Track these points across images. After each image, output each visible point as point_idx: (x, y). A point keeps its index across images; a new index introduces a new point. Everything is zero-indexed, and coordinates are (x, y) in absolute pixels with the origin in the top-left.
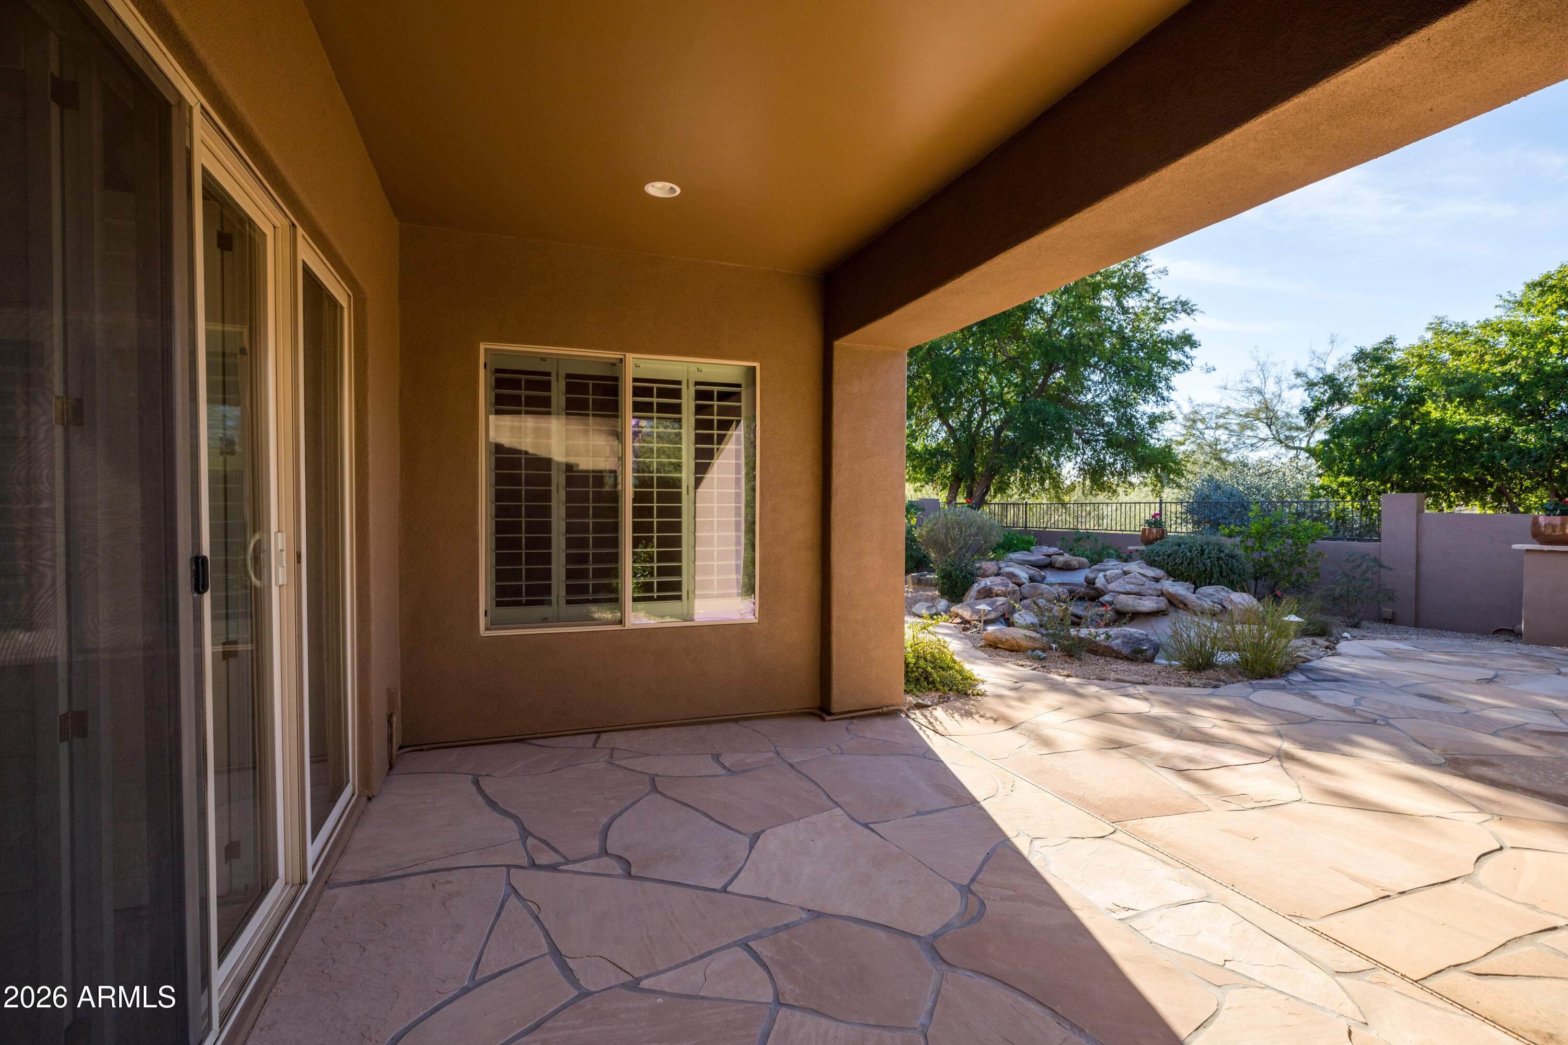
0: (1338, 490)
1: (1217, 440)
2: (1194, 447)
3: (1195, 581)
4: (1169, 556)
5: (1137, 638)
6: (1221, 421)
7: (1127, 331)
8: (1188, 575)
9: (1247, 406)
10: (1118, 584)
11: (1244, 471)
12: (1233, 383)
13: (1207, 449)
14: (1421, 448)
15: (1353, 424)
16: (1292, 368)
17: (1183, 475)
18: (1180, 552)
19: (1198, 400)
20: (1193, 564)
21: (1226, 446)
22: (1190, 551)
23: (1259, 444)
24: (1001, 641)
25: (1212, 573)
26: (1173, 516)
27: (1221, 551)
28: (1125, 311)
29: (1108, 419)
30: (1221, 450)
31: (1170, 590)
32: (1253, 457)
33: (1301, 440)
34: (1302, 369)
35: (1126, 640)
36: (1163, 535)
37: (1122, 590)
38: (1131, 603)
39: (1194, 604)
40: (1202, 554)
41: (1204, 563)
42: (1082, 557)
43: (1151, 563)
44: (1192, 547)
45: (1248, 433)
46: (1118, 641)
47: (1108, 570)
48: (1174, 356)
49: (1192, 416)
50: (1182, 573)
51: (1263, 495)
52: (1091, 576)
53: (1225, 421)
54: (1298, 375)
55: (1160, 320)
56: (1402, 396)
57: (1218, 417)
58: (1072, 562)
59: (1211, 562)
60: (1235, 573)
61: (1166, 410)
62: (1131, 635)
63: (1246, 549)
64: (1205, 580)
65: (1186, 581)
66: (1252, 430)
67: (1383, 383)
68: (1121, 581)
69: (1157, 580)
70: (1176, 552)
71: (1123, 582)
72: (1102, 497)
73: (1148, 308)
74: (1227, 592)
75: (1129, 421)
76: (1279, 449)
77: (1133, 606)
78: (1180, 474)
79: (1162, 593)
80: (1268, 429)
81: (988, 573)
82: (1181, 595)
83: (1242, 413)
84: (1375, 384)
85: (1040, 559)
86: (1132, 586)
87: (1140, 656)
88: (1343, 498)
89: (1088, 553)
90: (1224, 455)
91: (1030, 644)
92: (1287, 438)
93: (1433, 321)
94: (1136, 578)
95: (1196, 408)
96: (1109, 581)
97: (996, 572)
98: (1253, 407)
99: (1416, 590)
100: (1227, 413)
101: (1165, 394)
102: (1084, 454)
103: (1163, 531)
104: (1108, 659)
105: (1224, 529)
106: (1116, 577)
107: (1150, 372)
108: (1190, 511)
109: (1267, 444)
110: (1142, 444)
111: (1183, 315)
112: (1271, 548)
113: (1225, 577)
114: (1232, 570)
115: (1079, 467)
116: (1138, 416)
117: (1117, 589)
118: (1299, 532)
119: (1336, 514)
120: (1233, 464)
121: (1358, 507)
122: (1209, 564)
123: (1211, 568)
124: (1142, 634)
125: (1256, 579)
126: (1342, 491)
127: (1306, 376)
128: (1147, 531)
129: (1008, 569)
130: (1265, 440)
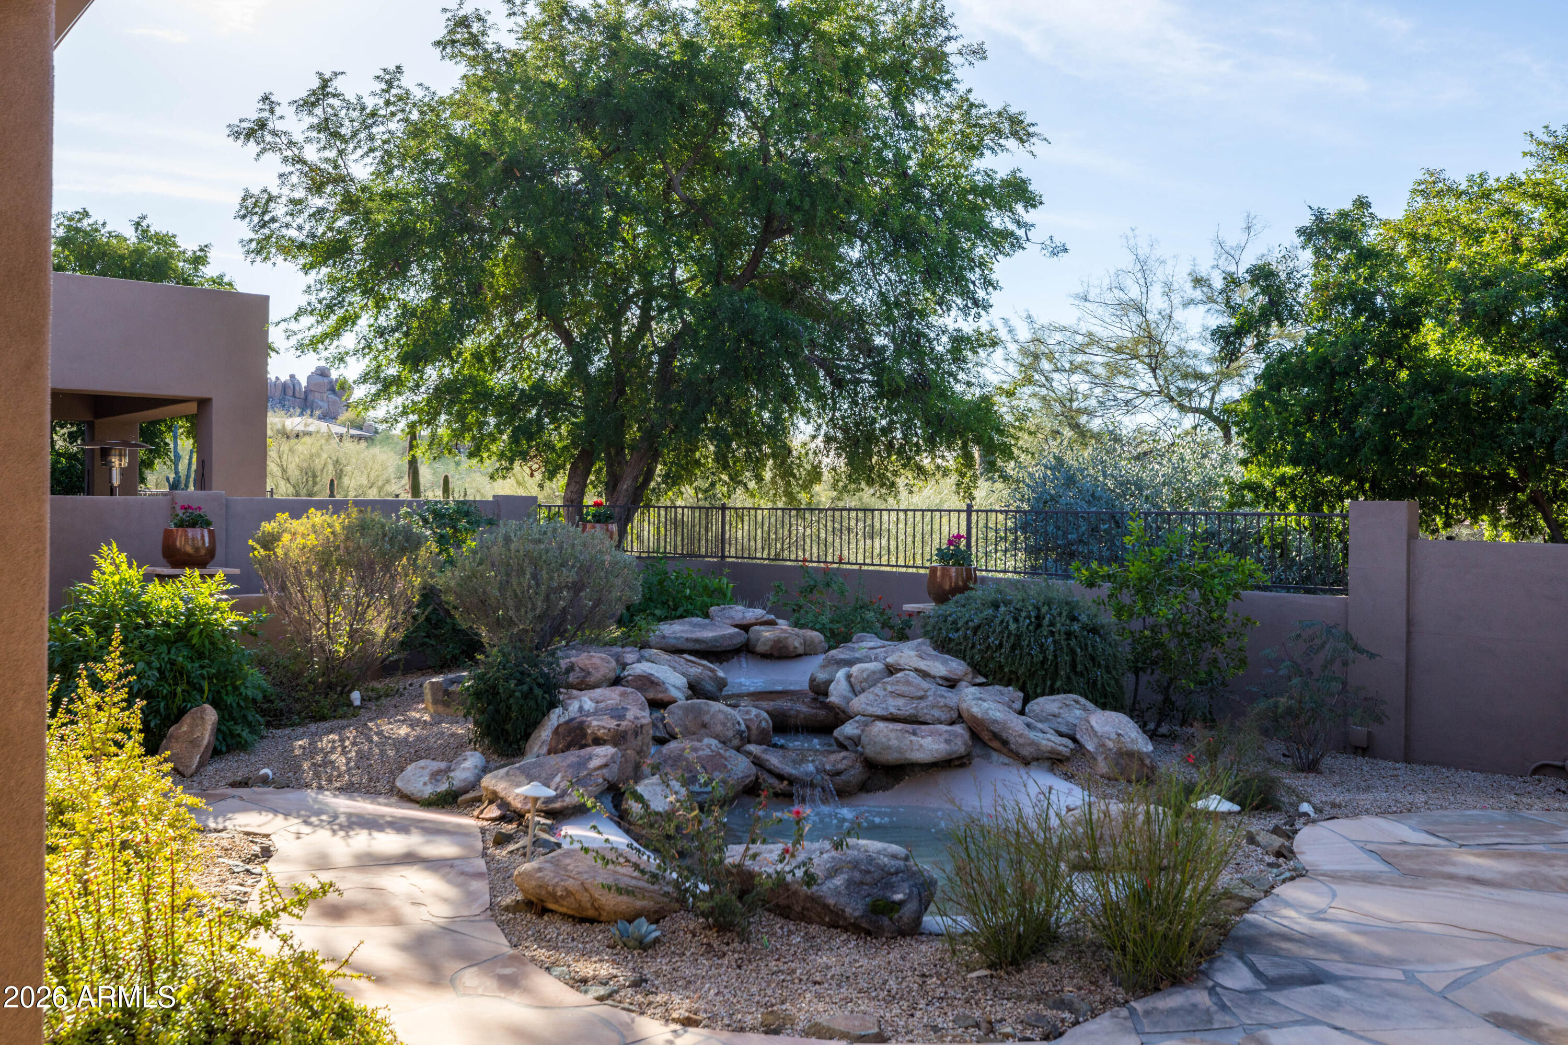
0: (1275, 492)
1: (1073, 391)
2: (1035, 404)
3: (1024, 683)
4: (976, 629)
5: (882, 868)
6: (1079, 358)
7: (911, 163)
8: (1011, 672)
9: (1120, 333)
10: (871, 697)
11: (1115, 450)
12: (1098, 291)
13: (1058, 408)
14: (1417, 412)
15: (1304, 363)
16: (1188, 269)
17: (1011, 456)
18: (997, 621)
19: (1042, 319)
20: (1022, 649)
21: (1087, 402)
22: (1016, 620)
23: (1138, 402)
24: (553, 895)
25: (1056, 667)
26: (992, 534)
27: (1074, 619)
28: (909, 123)
29: (879, 341)
30: (1079, 411)
31: (975, 710)
32: (1128, 424)
33: (1201, 396)
34: (1203, 272)
35: (857, 875)
36: (969, 580)
37: (879, 712)
38: (894, 743)
39: (1021, 741)
40: (1039, 626)
41: (1042, 646)
42: (813, 629)
43: (944, 646)
44: (1020, 610)
45: (1122, 380)
46: (839, 881)
47: (859, 660)
48: (998, 220)
49: (1032, 348)
50: (1001, 667)
51: (1147, 498)
52: (822, 676)
53: (1085, 358)
54: (1198, 282)
55: (975, 150)
56: (1383, 311)
57: (1074, 351)
58: (790, 641)
59: (1054, 642)
60: (1099, 666)
61: (985, 328)
62: (870, 860)
63: (1119, 612)
64: (1044, 682)
65: (1008, 685)
66: (1129, 377)
67: (1353, 283)
68: (878, 690)
69: (951, 683)
70: (989, 621)
71: (882, 693)
72: (868, 495)
73: (950, 122)
74: (1085, 709)
75: (915, 344)
76: (1169, 412)
77: (899, 750)
78: (1007, 452)
79: (960, 716)
80: (1151, 375)
81: (592, 679)
82: (995, 721)
83: (1111, 345)
84: (1341, 285)
85: (723, 637)
86: (901, 702)
87: (886, 921)
88: (1283, 507)
89: (824, 619)
90: (1083, 419)
91: (623, 903)
92: (1181, 391)
93: (1422, 178)
94: (908, 683)
95: (1039, 334)
96: (857, 688)
97: (612, 675)
98: (1129, 335)
99: (1408, 689)
100: (1088, 344)
101: (981, 294)
102: (834, 409)
103: (969, 571)
104: (814, 929)
105: (1079, 570)
106: (872, 680)
107: (952, 245)
108: (1024, 527)
109: (1150, 401)
110: (937, 391)
111: (1012, 143)
112: (1163, 611)
113: (1082, 675)
114: (1093, 659)
115: (826, 434)
116: (932, 335)
117: (871, 710)
118: (1213, 577)
119: (1272, 538)
120: (1097, 436)
121: (1306, 524)
122: (1052, 648)
123: (1055, 656)
124: (894, 857)
125: (1137, 671)
126: (1281, 493)
127: (1209, 286)
128: (939, 573)
129: (644, 668)
130: (1147, 394)
